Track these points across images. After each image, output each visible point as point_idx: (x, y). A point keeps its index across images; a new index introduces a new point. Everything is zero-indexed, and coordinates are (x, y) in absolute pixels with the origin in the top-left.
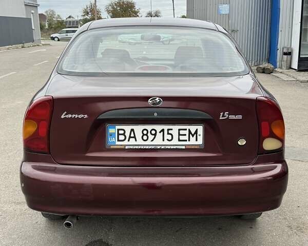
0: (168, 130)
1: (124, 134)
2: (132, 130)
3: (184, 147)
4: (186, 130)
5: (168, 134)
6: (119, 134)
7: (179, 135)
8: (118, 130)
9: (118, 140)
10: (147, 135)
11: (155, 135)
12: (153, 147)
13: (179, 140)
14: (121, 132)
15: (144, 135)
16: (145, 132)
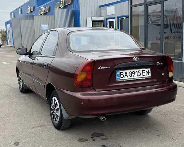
0: (139, 71)
1: (123, 75)
2: (126, 72)
3: (145, 78)
4: (145, 70)
5: (139, 73)
6: (121, 75)
7: (143, 73)
8: (121, 73)
9: (121, 78)
10: (131, 74)
11: (134, 74)
12: (134, 79)
13: (143, 75)
14: (122, 74)
15: (130, 74)
16: (131, 73)
